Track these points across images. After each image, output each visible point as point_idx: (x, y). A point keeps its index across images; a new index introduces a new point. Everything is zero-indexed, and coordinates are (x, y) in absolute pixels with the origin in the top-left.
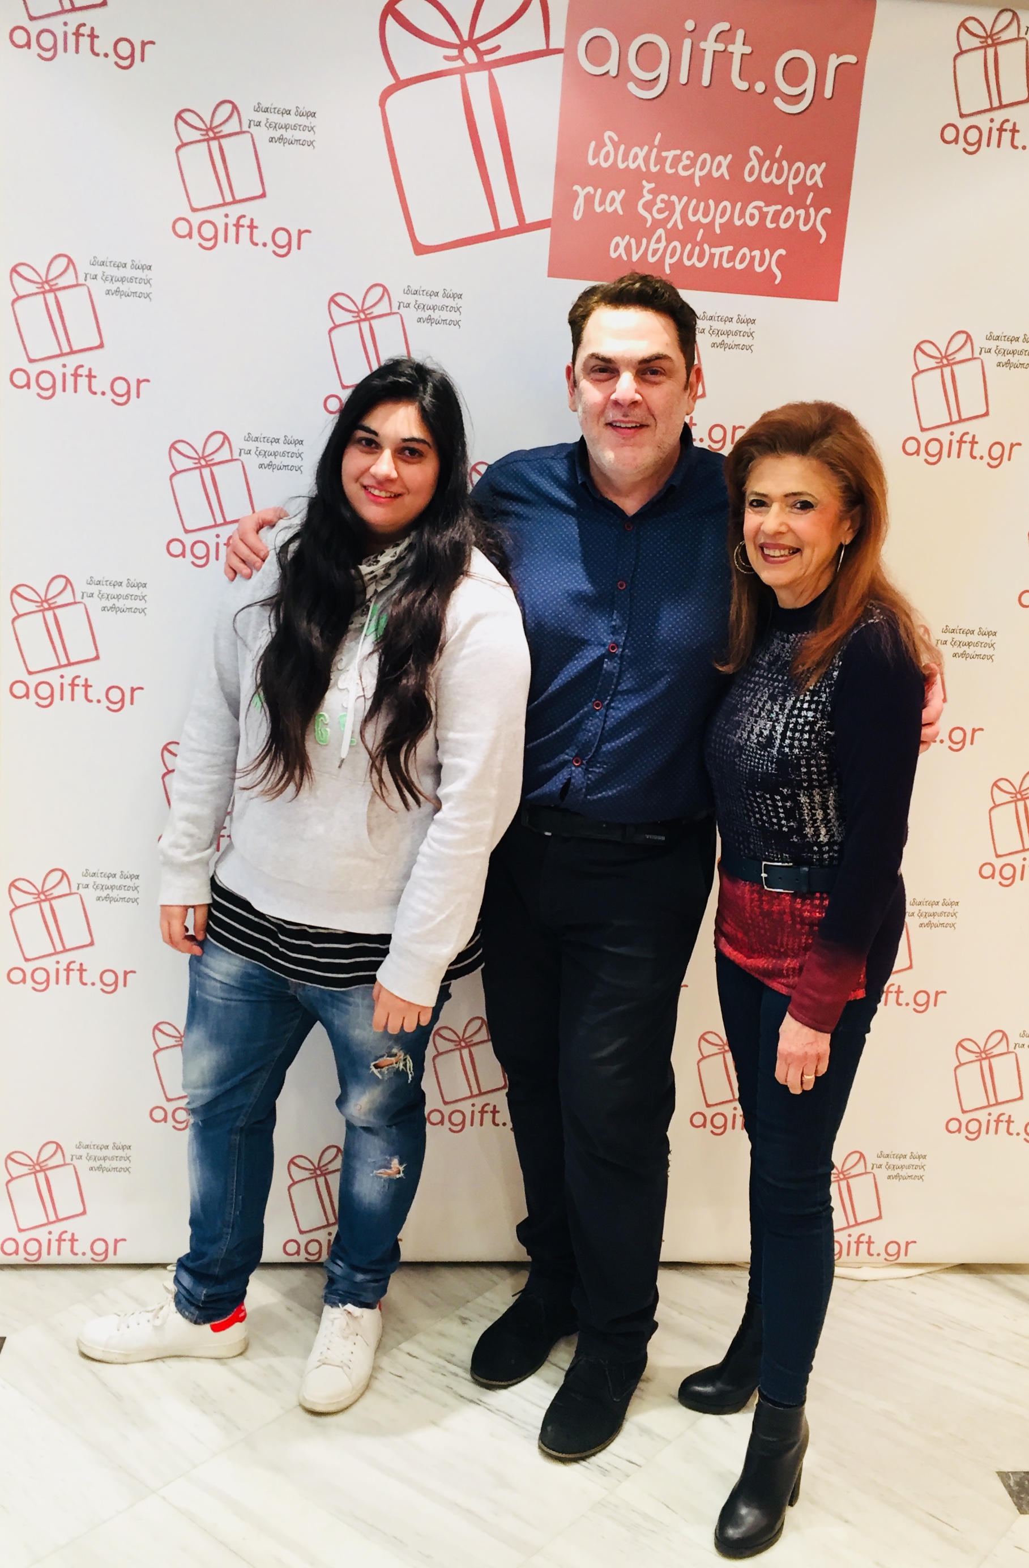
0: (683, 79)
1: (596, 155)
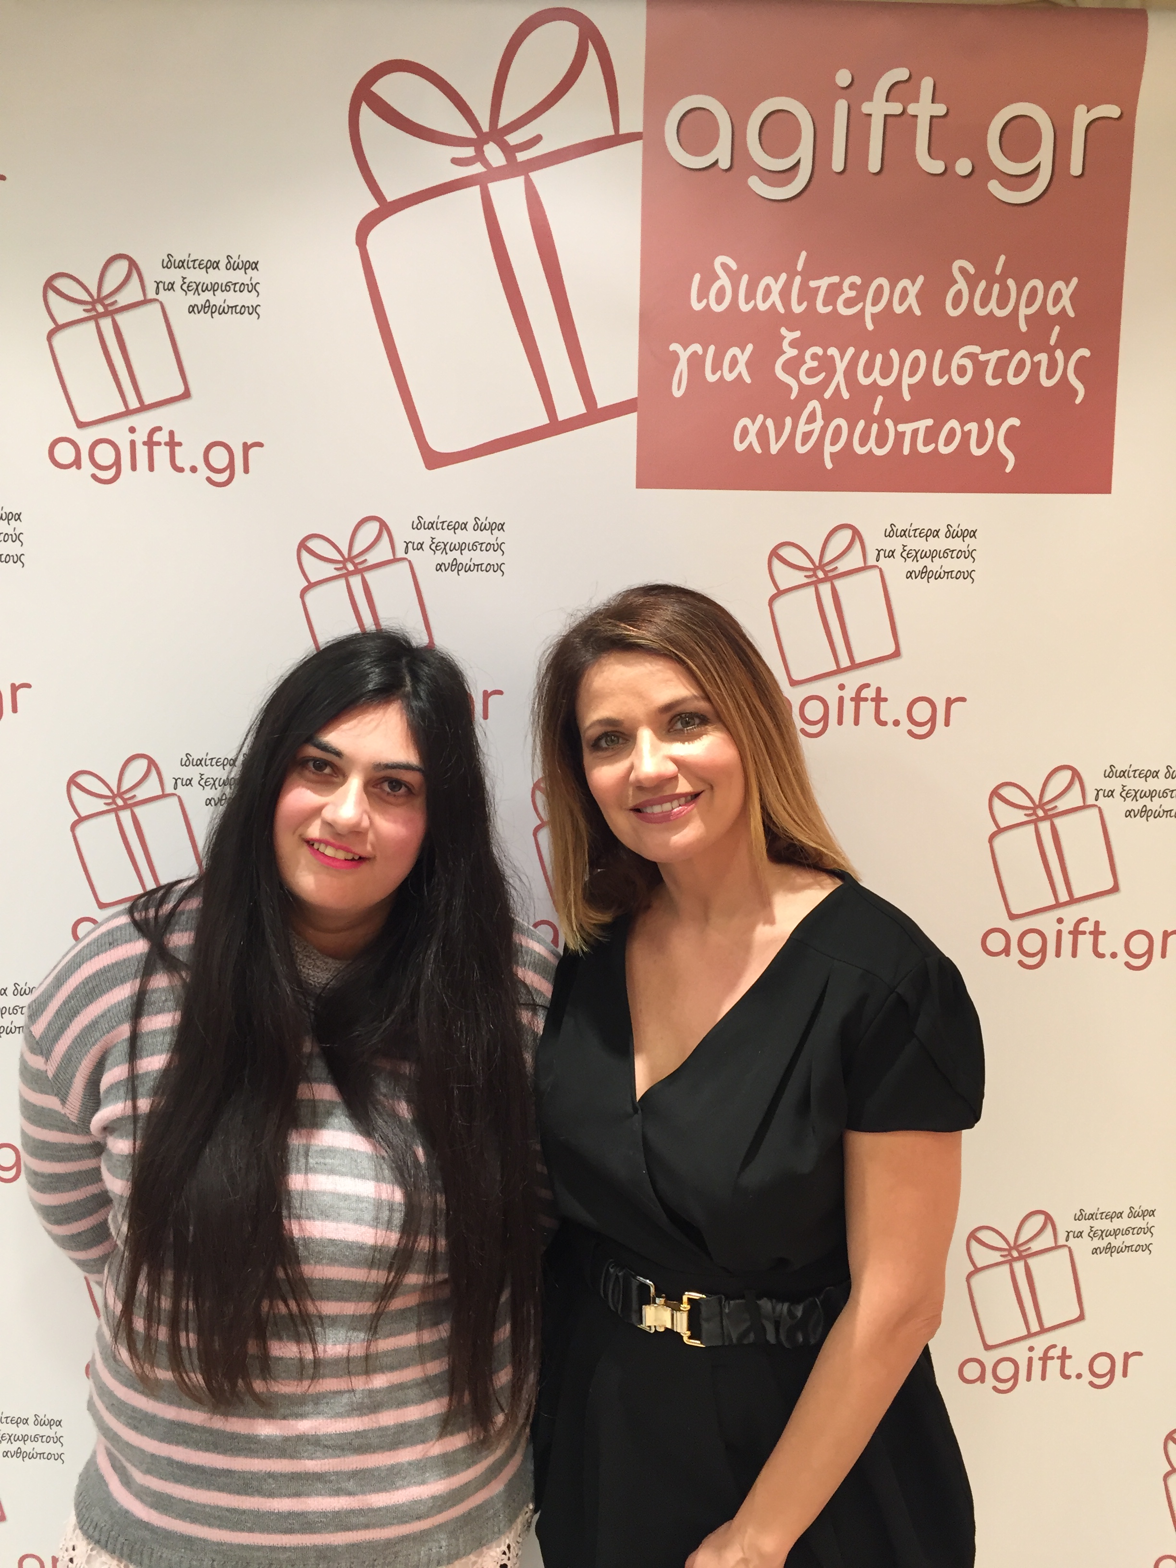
0: (838, 164)
1: (703, 294)
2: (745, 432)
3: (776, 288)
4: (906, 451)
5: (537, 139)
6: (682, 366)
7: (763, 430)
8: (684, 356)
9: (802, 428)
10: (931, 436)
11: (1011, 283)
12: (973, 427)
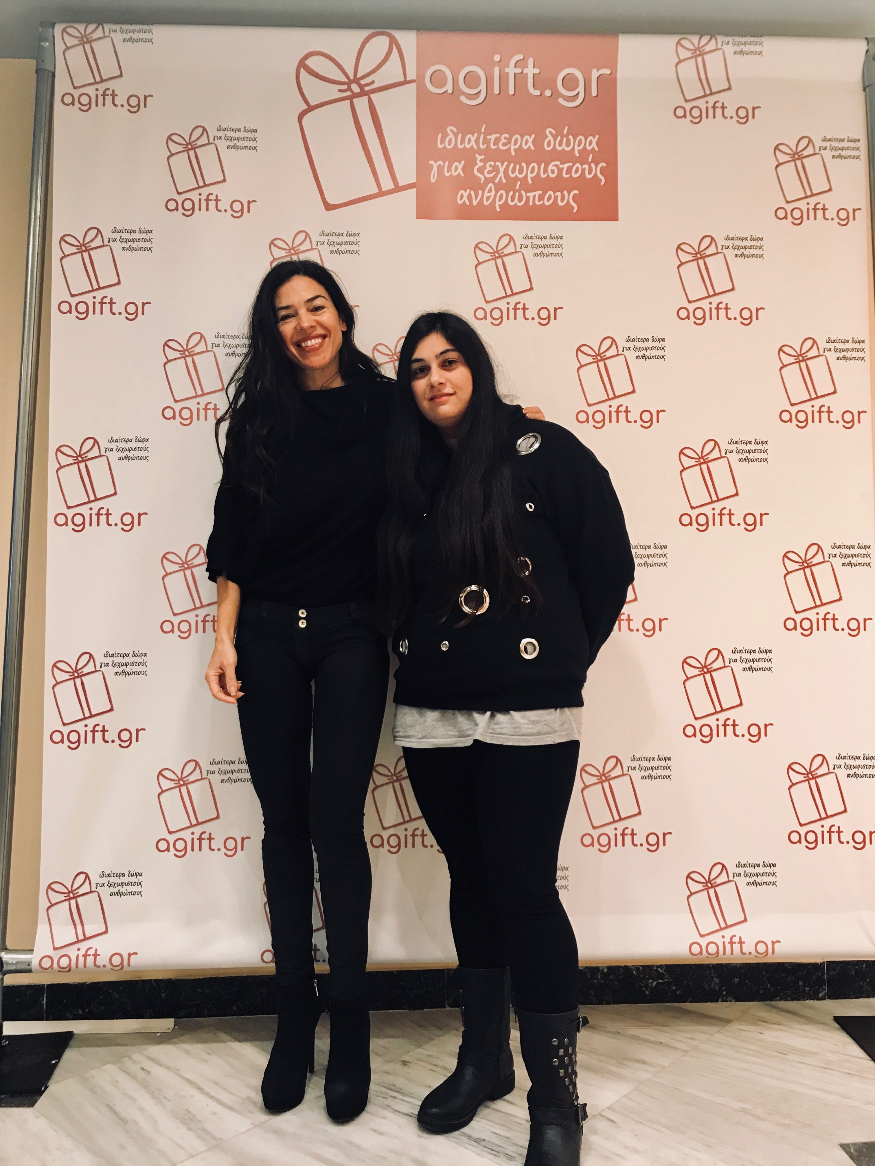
0: (497, 91)
1: (443, 142)
2: (462, 197)
3: (473, 139)
4: (531, 204)
5: (373, 82)
6: (435, 169)
7: (470, 195)
8: (435, 166)
9: (486, 194)
10: (541, 198)
11: (571, 137)
12: (559, 194)
